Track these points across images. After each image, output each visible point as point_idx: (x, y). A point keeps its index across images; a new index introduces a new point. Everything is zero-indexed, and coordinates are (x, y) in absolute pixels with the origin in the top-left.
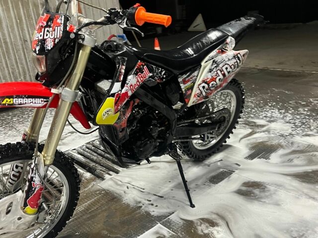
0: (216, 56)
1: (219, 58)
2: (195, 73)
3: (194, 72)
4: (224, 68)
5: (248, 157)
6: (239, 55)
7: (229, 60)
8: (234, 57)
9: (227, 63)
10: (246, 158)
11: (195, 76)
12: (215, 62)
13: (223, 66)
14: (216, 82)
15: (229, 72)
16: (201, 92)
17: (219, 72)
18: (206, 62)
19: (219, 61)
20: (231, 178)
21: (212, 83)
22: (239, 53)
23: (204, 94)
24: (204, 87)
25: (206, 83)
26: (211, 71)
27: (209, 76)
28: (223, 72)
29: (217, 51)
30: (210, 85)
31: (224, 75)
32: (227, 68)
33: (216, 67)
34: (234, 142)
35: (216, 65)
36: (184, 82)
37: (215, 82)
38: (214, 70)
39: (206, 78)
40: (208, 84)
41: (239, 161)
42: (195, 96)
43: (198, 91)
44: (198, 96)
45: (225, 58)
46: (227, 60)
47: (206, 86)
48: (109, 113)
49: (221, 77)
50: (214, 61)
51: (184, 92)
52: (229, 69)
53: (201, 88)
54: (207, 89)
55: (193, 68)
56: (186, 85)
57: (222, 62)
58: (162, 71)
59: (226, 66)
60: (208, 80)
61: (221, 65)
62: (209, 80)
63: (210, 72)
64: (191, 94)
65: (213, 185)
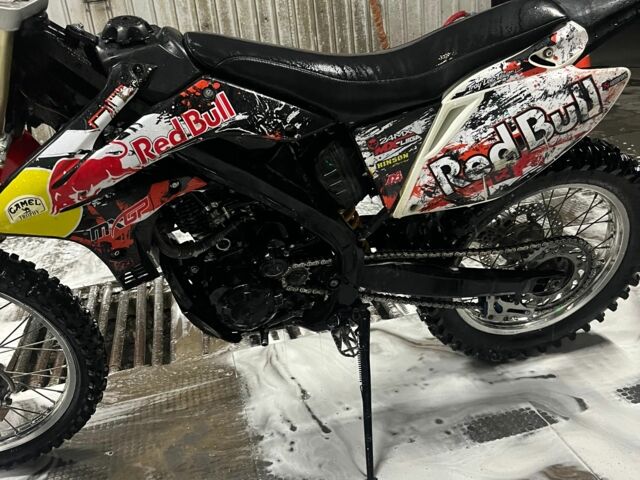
0: (499, 81)
1: (510, 88)
2: (417, 126)
3: (410, 121)
4: (522, 121)
5: (632, 390)
6: (587, 83)
7: (546, 95)
8: (568, 88)
9: (539, 104)
10: (623, 392)
11: (415, 134)
12: (495, 99)
13: (520, 114)
14: (488, 158)
15: (539, 134)
16: (438, 183)
17: (502, 129)
18: (458, 95)
19: (508, 95)
20: (531, 438)
21: (476, 159)
22: (590, 77)
23: (447, 188)
24: (446, 169)
25: (455, 157)
26: (474, 123)
27: (469, 138)
28: (516, 132)
29: (506, 65)
30: (469, 165)
31: (520, 140)
32: (532, 122)
33: (495, 113)
34: (624, 334)
35: (495, 107)
36: (375, 147)
37: (485, 160)
38: (488, 122)
39: (457, 144)
40: (462, 163)
41: (594, 395)
42: (415, 190)
43: (427, 179)
44: (429, 194)
45: (531, 89)
46: (537, 94)
47: (455, 166)
48: (33, 208)
49: (509, 144)
50: (488, 96)
51: (376, 176)
52: (540, 125)
53: (438, 171)
54: (457, 177)
55: (409, 109)
56: (383, 156)
57: (520, 100)
58: (287, 111)
59: (532, 113)
60: (462, 151)
61: (512, 111)
62: (466, 149)
63: (473, 127)
64: (401, 184)
65: (469, 441)
